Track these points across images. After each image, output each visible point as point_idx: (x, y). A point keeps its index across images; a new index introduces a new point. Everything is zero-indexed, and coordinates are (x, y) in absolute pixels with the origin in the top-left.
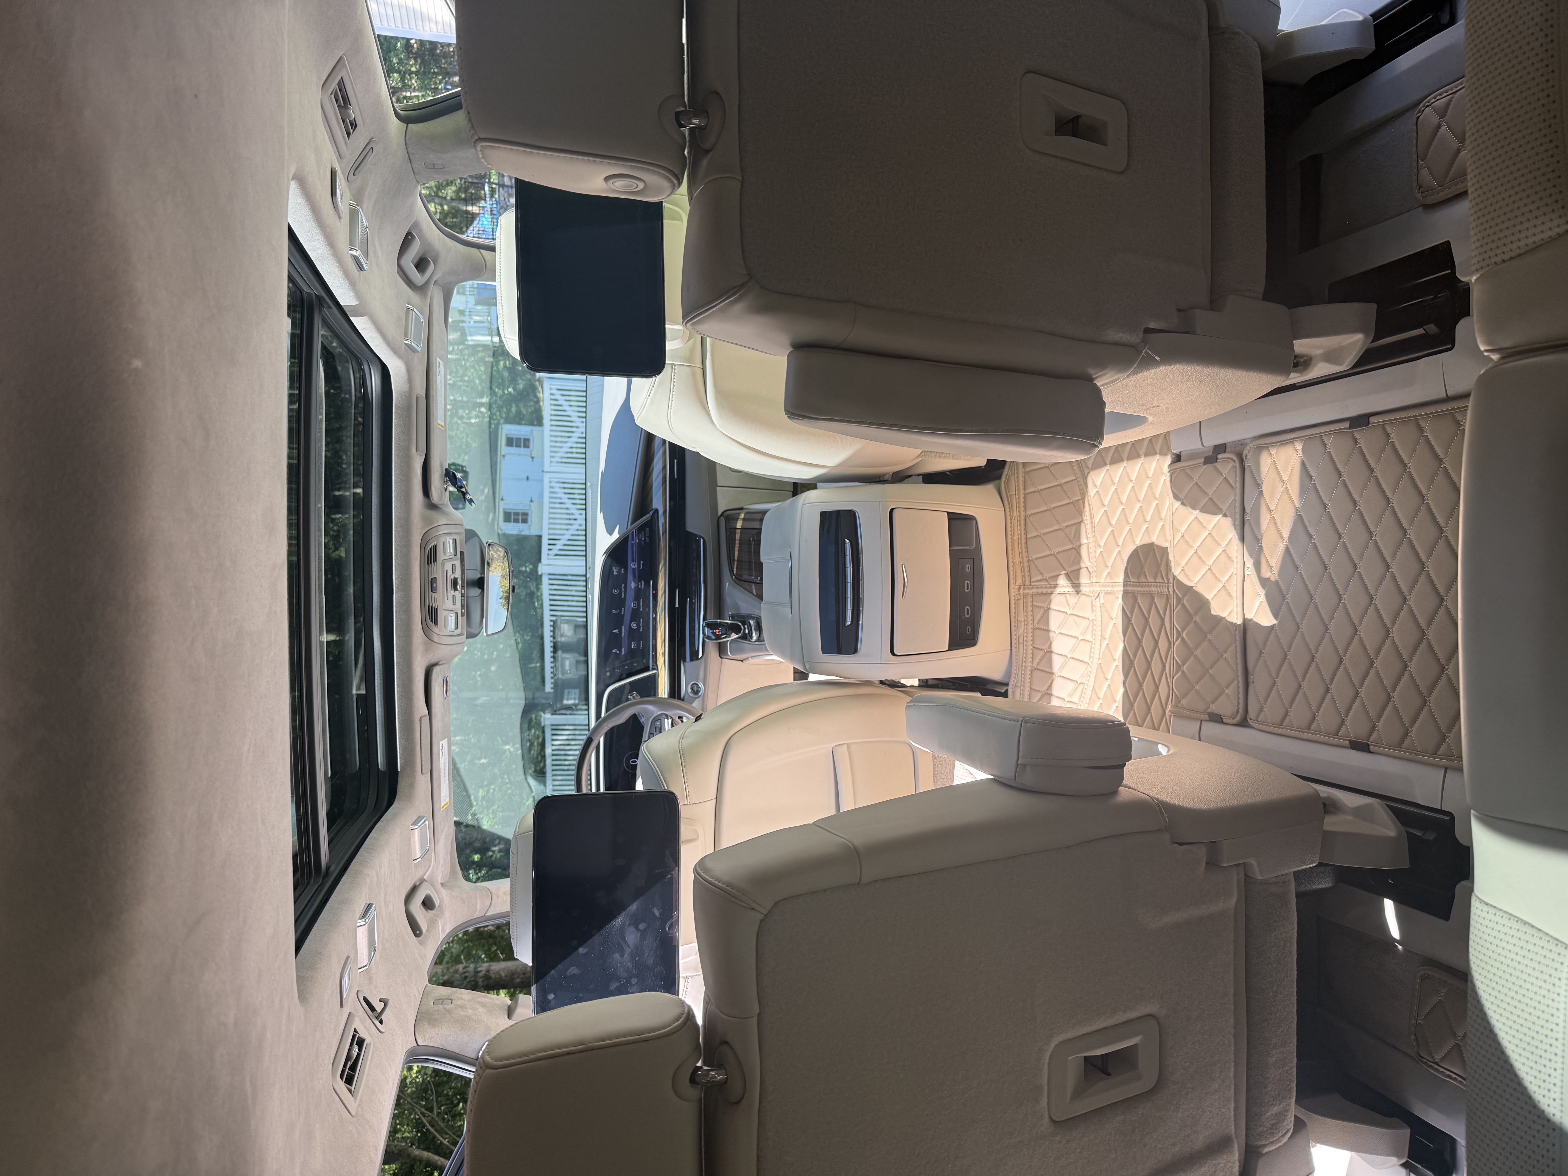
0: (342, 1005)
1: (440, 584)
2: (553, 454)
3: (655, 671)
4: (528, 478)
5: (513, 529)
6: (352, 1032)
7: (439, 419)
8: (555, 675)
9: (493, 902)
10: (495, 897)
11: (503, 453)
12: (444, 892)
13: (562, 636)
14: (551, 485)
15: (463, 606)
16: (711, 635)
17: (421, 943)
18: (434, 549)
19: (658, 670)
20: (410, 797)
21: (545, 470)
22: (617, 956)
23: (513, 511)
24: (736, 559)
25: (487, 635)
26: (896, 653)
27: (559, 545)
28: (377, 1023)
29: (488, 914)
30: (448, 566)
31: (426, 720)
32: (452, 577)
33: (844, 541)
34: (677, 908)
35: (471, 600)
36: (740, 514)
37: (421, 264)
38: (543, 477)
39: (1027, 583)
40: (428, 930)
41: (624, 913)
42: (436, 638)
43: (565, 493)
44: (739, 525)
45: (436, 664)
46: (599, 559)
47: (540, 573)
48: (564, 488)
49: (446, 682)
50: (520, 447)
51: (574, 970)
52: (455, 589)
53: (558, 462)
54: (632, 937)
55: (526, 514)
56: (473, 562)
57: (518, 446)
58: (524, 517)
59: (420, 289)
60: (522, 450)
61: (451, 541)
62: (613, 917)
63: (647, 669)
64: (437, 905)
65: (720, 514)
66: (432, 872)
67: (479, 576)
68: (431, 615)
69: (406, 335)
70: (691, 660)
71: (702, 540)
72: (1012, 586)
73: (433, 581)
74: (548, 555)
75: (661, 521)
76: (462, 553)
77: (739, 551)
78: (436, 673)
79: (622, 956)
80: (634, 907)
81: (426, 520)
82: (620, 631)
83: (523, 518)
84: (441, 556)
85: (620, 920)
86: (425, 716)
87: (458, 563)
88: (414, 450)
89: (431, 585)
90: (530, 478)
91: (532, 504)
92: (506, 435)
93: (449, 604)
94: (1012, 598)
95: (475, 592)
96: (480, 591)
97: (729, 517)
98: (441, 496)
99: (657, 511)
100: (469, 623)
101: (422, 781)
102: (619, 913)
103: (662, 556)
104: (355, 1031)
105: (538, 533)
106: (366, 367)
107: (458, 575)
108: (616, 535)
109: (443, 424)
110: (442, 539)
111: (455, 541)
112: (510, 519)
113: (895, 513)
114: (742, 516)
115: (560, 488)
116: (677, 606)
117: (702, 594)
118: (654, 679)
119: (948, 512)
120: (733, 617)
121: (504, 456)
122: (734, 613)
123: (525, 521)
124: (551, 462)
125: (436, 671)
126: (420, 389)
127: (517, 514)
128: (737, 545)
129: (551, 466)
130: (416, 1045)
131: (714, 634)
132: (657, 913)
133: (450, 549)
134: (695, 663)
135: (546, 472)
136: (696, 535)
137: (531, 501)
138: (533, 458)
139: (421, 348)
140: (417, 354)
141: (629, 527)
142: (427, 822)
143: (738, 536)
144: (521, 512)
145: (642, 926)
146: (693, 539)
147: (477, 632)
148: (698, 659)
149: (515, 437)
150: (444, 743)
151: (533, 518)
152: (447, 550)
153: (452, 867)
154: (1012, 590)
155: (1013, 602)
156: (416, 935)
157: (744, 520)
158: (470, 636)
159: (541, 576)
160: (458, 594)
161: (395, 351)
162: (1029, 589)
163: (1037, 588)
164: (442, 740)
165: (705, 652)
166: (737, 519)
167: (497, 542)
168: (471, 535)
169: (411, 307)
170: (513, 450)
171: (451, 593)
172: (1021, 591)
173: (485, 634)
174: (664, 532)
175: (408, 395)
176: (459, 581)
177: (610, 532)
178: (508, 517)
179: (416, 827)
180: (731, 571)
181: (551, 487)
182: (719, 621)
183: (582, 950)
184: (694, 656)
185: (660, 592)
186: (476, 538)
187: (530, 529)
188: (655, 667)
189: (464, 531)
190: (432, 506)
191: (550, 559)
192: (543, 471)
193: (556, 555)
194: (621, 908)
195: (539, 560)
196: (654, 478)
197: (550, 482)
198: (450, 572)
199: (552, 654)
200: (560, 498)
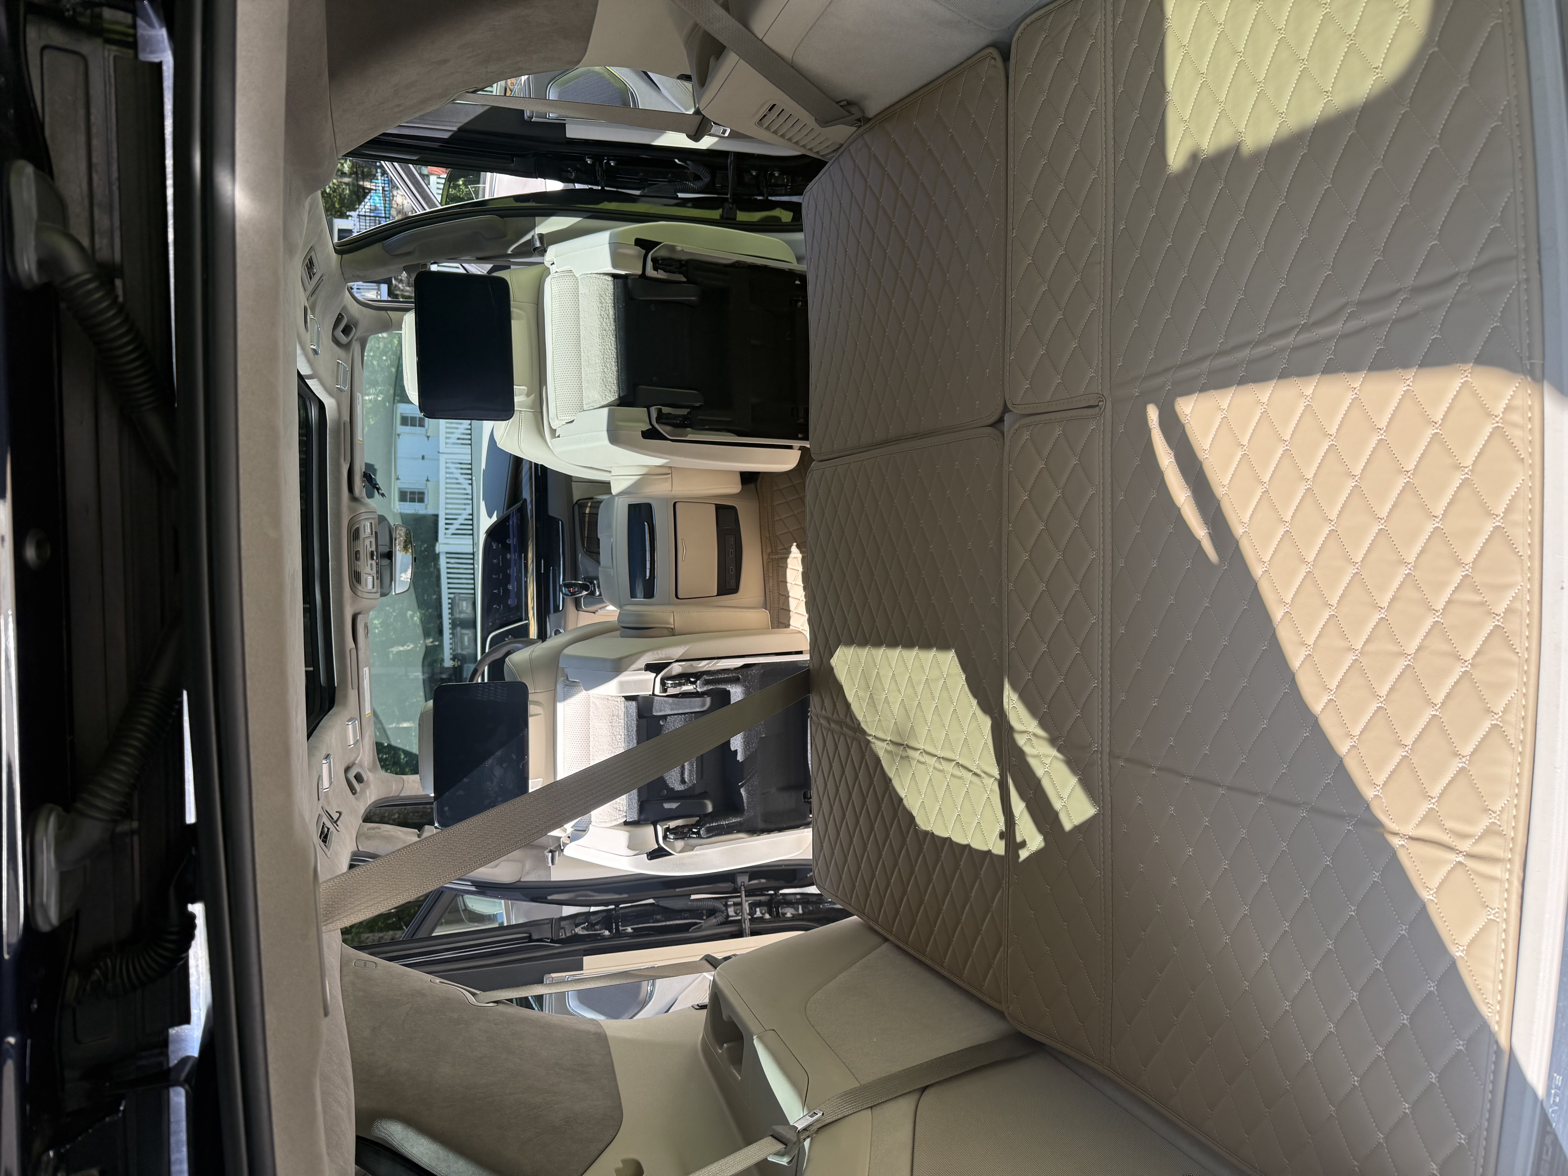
0: (319, 799)
1: (362, 555)
2: (448, 435)
3: (527, 622)
4: (423, 458)
5: (411, 508)
6: (322, 824)
7: (359, 437)
8: (454, 651)
9: (405, 786)
10: (406, 783)
11: (398, 432)
12: (370, 774)
13: (461, 612)
14: (447, 465)
15: (377, 572)
16: (568, 593)
17: (357, 799)
18: (358, 530)
19: (529, 620)
20: (344, 703)
21: (441, 451)
22: (489, 783)
23: (409, 490)
24: (586, 536)
25: (396, 594)
26: (679, 597)
27: (456, 524)
28: (335, 825)
29: (401, 795)
30: (367, 542)
31: (354, 652)
32: (370, 550)
33: (644, 524)
34: (527, 754)
35: (382, 567)
36: (588, 503)
37: (346, 331)
38: (439, 456)
39: (774, 551)
40: (360, 792)
41: (492, 757)
42: (359, 594)
43: (462, 474)
44: (587, 511)
45: (359, 613)
46: (482, 537)
47: (437, 552)
48: (461, 469)
49: (366, 627)
50: (415, 426)
51: (461, 792)
52: (372, 559)
53: (454, 444)
54: (498, 772)
55: (423, 493)
56: (384, 539)
57: (413, 425)
58: (420, 496)
59: (346, 347)
60: (418, 429)
61: (369, 524)
62: (486, 759)
63: (521, 620)
64: (365, 779)
65: (575, 501)
66: (361, 758)
67: (388, 550)
68: (356, 577)
69: (337, 381)
70: (555, 612)
71: (560, 522)
72: (764, 553)
73: (357, 553)
74: (445, 534)
75: (529, 507)
76: (376, 533)
77: (588, 530)
78: (360, 618)
79: (492, 783)
80: (499, 753)
81: (351, 510)
82: (499, 591)
83: (418, 497)
84: (362, 535)
85: (490, 761)
86: (353, 648)
87: (373, 540)
88: (342, 460)
89: (355, 556)
90: (425, 457)
91: (428, 483)
92: (401, 414)
93: (368, 569)
94: (765, 561)
95: (386, 562)
96: (390, 561)
97: (581, 504)
98: (361, 492)
99: (525, 500)
100: (382, 587)
101: (352, 694)
102: (489, 757)
103: (530, 534)
104: (324, 823)
105: (435, 513)
106: (308, 403)
107: (373, 549)
108: (494, 518)
109: (361, 439)
110: (363, 523)
111: (371, 524)
112: (406, 498)
113: (678, 505)
114: (589, 504)
115: (457, 468)
116: (542, 572)
117: (562, 563)
118: (526, 627)
119: (715, 504)
120: (585, 579)
121: (399, 435)
122: (585, 576)
123: (421, 500)
124: (446, 443)
125: (360, 617)
126: (346, 417)
127: (412, 493)
128: (586, 526)
129: (446, 447)
130: (357, 849)
131: (570, 591)
132: (514, 757)
133: (368, 530)
134: (556, 614)
135: (442, 453)
136: (556, 518)
137: (427, 480)
138: (428, 437)
139: (347, 388)
140: (344, 393)
141: (505, 512)
142: (357, 722)
143: (587, 519)
144: (417, 491)
145: (505, 765)
146: (554, 521)
147: (387, 592)
148: (559, 611)
149: (409, 415)
150: (366, 670)
151: (429, 498)
152: (366, 530)
153: (374, 761)
154: (764, 555)
155: (765, 563)
156: (354, 794)
157: (591, 507)
158: (383, 595)
159: (438, 554)
160: (374, 563)
161: (330, 394)
162: (775, 554)
163: (781, 554)
164: (365, 667)
165: (565, 607)
166: (586, 507)
167: (401, 524)
168: (382, 519)
169: (340, 362)
170: (408, 429)
171: (370, 562)
172: (771, 556)
173: (394, 594)
174: (532, 516)
175: (338, 422)
176: (375, 553)
177: (490, 516)
178: (404, 496)
179: (350, 723)
180: (583, 545)
181: (447, 468)
182: (573, 582)
183: (465, 780)
184: (556, 609)
185: (530, 561)
186: (386, 522)
187: (426, 508)
188: (527, 618)
189: (377, 517)
190: (354, 499)
191: (448, 538)
192: (439, 452)
193: (453, 534)
194: (490, 754)
195: (436, 539)
196: (523, 475)
197: (446, 463)
198: (369, 546)
199: (451, 631)
200: (457, 479)
